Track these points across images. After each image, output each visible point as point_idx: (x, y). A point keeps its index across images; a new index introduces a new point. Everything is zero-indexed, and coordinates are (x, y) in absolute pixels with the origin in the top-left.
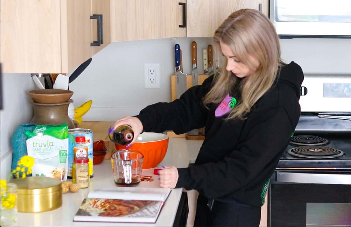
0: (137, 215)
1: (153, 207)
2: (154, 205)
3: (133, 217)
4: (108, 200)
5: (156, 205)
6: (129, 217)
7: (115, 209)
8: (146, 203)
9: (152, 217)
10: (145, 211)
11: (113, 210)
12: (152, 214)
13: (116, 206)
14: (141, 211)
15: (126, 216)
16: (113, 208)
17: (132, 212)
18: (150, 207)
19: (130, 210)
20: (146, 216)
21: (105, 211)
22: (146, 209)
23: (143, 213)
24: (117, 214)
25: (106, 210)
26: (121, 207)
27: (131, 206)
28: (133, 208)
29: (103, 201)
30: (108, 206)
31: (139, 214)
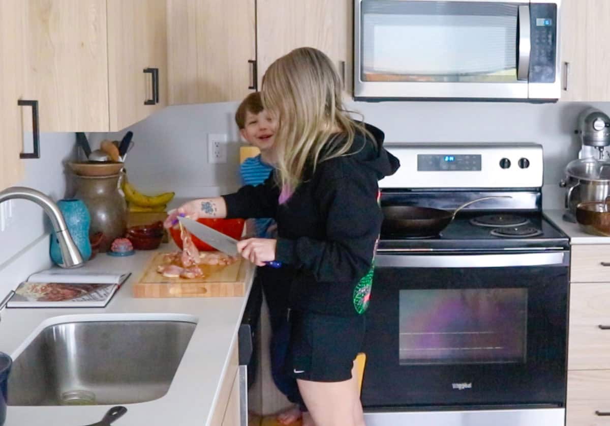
0: (83, 299)
1: (104, 290)
2: (105, 288)
3: (78, 301)
4: (51, 284)
5: (108, 288)
6: (74, 301)
7: (58, 292)
8: (95, 287)
9: (101, 300)
10: (94, 294)
11: (55, 294)
12: (102, 297)
13: (59, 290)
14: (90, 294)
15: (71, 301)
16: (55, 292)
17: (78, 296)
18: (100, 290)
19: (75, 294)
20: (95, 299)
21: (45, 296)
22: (96, 292)
23: (91, 296)
24: (59, 299)
25: (47, 294)
26: (66, 291)
27: (79, 289)
28: (79, 292)
29: (45, 285)
30: (50, 289)
31: (85, 297)
